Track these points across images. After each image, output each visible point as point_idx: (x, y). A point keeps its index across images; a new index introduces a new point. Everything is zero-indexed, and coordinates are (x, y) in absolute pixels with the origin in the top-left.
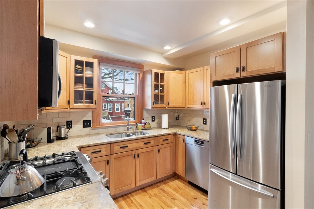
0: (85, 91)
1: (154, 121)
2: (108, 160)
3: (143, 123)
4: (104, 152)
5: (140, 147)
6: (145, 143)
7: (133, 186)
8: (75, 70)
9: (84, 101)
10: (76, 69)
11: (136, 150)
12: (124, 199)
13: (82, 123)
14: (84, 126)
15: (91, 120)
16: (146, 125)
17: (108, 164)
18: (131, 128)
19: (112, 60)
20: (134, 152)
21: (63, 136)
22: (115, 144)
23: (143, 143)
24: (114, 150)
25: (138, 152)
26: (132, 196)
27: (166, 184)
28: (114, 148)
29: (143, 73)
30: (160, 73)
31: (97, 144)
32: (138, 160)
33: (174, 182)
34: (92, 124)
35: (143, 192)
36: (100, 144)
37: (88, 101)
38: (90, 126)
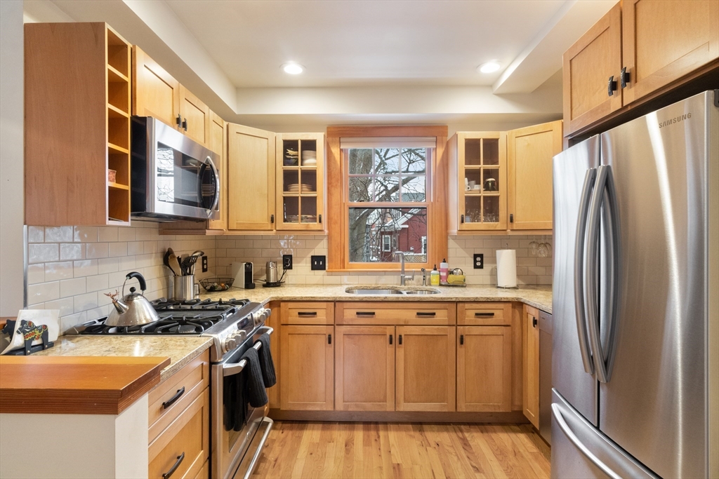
0: (302, 197)
1: (481, 267)
2: (330, 336)
3: (443, 270)
4: (322, 316)
5: (405, 322)
6: (418, 314)
7: (389, 407)
8: (285, 158)
9: (299, 216)
10: (288, 157)
11: (396, 326)
12: (365, 429)
13: (309, 260)
14: (314, 268)
15: (324, 257)
16: (451, 276)
17: (330, 342)
18: (409, 279)
19: (366, 128)
20: (390, 330)
21: (272, 280)
22: (345, 304)
23: (415, 313)
24: (343, 316)
25: (403, 331)
26: (386, 429)
27: (486, 434)
28: (343, 313)
29: (445, 145)
30: (484, 140)
31: (308, 299)
32: (401, 352)
33: (513, 435)
34: (327, 265)
35: (414, 430)
36: (313, 299)
37: (309, 216)
38: (323, 268)
